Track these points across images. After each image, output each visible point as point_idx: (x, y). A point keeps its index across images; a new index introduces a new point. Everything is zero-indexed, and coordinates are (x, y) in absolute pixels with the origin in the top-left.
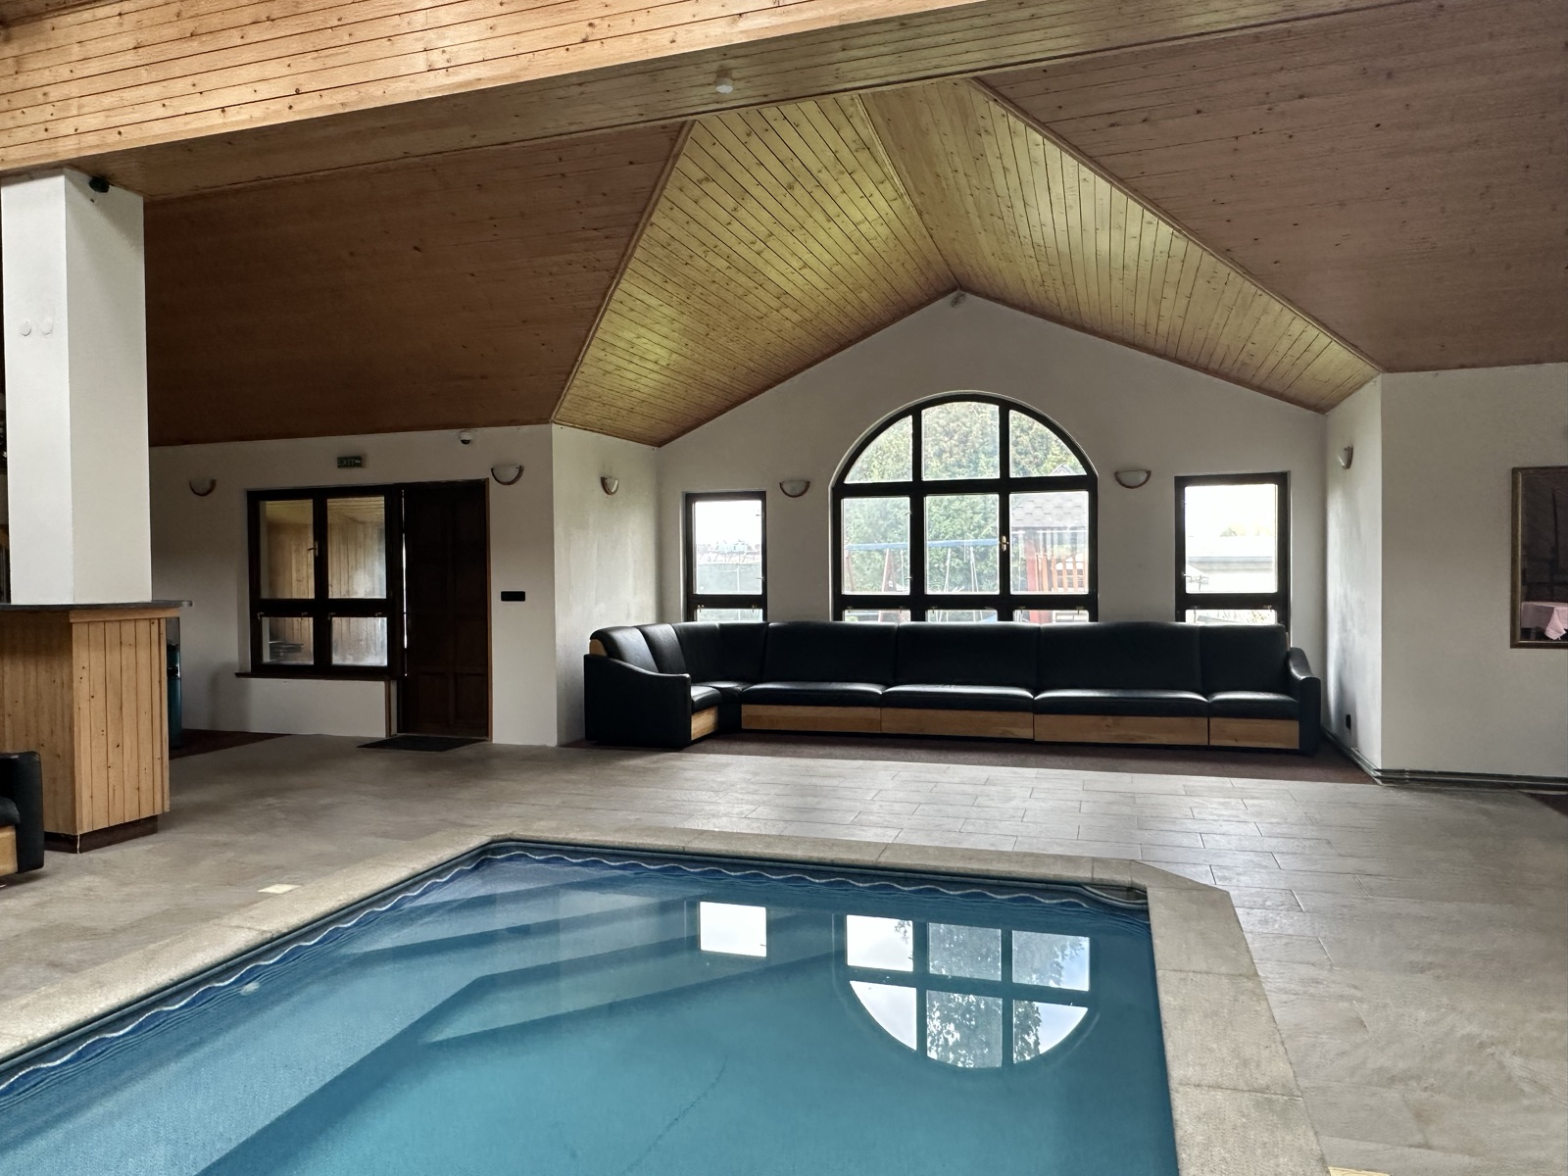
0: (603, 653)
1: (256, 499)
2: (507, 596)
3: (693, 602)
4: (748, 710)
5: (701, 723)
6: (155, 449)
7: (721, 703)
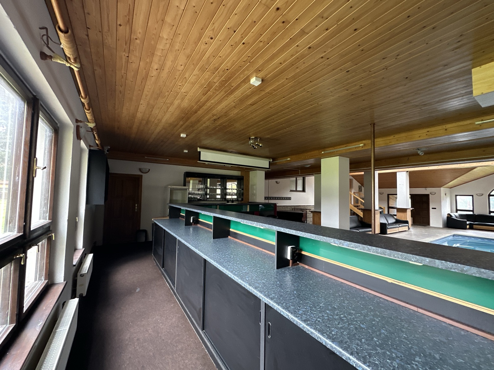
0: (449, 216)
1: (388, 195)
2: (433, 208)
3: (457, 210)
4: (474, 226)
5: (468, 227)
6: (379, 189)
7: (470, 224)
